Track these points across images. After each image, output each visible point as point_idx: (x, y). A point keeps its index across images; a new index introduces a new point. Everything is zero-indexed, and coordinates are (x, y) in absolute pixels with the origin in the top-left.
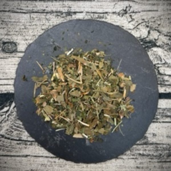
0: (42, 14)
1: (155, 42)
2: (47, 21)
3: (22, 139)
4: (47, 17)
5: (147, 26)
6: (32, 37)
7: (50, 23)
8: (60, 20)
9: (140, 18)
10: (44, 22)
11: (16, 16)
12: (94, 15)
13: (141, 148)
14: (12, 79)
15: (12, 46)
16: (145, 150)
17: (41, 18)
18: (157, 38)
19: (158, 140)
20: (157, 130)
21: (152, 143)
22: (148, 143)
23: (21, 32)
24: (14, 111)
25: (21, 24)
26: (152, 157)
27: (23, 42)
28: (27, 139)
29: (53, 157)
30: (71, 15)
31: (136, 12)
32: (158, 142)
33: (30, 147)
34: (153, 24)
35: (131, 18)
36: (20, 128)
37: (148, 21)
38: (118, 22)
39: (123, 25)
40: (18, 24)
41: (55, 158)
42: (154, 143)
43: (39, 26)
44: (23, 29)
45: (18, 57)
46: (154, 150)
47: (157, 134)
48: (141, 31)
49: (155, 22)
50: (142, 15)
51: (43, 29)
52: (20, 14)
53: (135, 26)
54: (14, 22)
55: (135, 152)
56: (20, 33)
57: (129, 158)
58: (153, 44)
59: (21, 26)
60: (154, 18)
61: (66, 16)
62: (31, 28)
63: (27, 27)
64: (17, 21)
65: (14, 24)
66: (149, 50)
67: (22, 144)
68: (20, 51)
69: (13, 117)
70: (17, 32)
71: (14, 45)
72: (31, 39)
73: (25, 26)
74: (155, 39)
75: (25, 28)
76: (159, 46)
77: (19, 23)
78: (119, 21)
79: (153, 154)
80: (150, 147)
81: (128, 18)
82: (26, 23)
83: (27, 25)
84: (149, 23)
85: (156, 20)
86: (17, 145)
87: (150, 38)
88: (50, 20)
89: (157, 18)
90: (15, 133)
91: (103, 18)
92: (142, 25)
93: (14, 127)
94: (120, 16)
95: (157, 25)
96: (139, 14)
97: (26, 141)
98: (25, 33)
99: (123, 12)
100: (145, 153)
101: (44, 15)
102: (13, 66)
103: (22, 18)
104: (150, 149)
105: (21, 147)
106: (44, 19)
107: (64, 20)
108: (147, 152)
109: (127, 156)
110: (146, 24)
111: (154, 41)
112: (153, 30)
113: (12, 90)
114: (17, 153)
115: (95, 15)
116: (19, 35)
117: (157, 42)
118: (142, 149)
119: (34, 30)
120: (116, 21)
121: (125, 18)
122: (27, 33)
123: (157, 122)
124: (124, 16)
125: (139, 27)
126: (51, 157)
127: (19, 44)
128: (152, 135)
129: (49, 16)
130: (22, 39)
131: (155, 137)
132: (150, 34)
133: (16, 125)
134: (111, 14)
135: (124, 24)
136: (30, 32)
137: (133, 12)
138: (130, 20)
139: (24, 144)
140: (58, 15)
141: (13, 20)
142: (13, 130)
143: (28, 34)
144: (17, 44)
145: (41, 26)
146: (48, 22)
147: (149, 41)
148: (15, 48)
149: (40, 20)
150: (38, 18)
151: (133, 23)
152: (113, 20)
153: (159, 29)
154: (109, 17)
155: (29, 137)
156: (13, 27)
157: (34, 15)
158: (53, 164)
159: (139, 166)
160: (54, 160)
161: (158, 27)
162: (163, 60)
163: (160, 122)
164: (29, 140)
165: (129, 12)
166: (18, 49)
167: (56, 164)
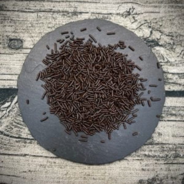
0: (49, 13)
1: (158, 42)
2: (53, 20)
3: (22, 137)
4: (54, 16)
5: (150, 27)
6: (38, 34)
7: (56, 22)
8: (66, 19)
9: (143, 19)
10: (51, 20)
11: (24, 15)
12: (98, 16)
13: (146, 148)
14: (16, 74)
15: (19, 43)
16: (151, 151)
17: (48, 16)
18: (159, 38)
19: (164, 140)
20: (162, 129)
21: (158, 142)
22: (154, 143)
23: (28, 29)
24: (15, 107)
25: (29, 23)
26: (158, 158)
27: (29, 39)
28: (26, 137)
29: (53, 158)
30: (77, 15)
31: (139, 14)
32: (164, 142)
33: (29, 146)
34: (155, 25)
35: (135, 20)
36: (21, 125)
37: (151, 22)
38: (121, 23)
39: (127, 26)
40: (25, 22)
41: (55, 158)
42: (160, 143)
43: (46, 24)
44: (30, 27)
45: (24, 53)
46: (160, 150)
47: (162, 134)
48: (143, 31)
49: (156, 23)
50: (145, 17)
51: (49, 27)
52: (29, 13)
53: (138, 27)
54: (22, 21)
55: (140, 153)
56: (27, 31)
57: (133, 160)
58: (156, 43)
59: (28, 24)
60: (156, 19)
61: (72, 16)
62: (38, 26)
63: (35, 25)
64: (25, 20)
65: (22, 23)
66: (152, 49)
67: (21, 143)
68: (26, 47)
69: (14, 113)
70: (24, 30)
71: (20, 42)
72: (37, 37)
73: (32, 24)
74: (157, 39)
75: (32, 26)
76: (161, 46)
77: (27, 22)
78: (123, 22)
79: (159, 156)
80: (156, 148)
81: (131, 19)
82: (33, 21)
83: (34, 24)
84: (151, 24)
85: (158, 21)
86: (16, 143)
87: (152, 38)
88: (56, 19)
89: (159, 19)
90: (15, 130)
91: (107, 18)
92: (144, 26)
93: (14, 124)
94: (123, 17)
95: (159, 26)
96: (142, 15)
97: (26, 139)
98: (32, 31)
99: (127, 14)
100: (150, 154)
101: (51, 14)
102: (18, 62)
103: (30, 16)
104: (156, 150)
105: (19, 145)
106: (51, 18)
107: (70, 20)
108: (153, 152)
109: (132, 156)
110: (148, 25)
111: (157, 40)
112: (155, 30)
113: (15, 86)
114: (15, 152)
115: (100, 16)
116: (26, 32)
117: (159, 42)
118: (148, 149)
119: (40, 28)
120: (120, 21)
121: (128, 19)
122: (33, 30)
123: (162, 121)
124: (127, 18)
125: (142, 27)
126: (51, 158)
127: (25, 41)
128: (158, 134)
129: (55, 15)
130: (28, 36)
131: (160, 136)
132: (153, 34)
133: (16, 121)
134: (115, 15)
135: (127, 24)
136: (37, 29)
137: (136, 14)
138: (133, 21)
139: (23, 142)
140: (64, 15)
141: (22, 19)
142: (13, 127)
143: (34, 32)
144: (23, 41)
145: (47, 24)
146: (55, 21)
147: (152, 40)
148: (21, 45)
149: (46, 18)
150: (45, 17)
151: (136, 23)
152: (117, 21)
153: (160, 29)
154: (113, 18)
155: (29, 134)
156: (21, 25)
157: (41, 14)
158: (53, 164)
159: (144, 168)
160: (54, 160)
161: (159, 28)
162: (165, 59)
163: (165, 121)
164: (29, 138)
165: (132, 13)
166: (24, 46)
167: (56, 164)
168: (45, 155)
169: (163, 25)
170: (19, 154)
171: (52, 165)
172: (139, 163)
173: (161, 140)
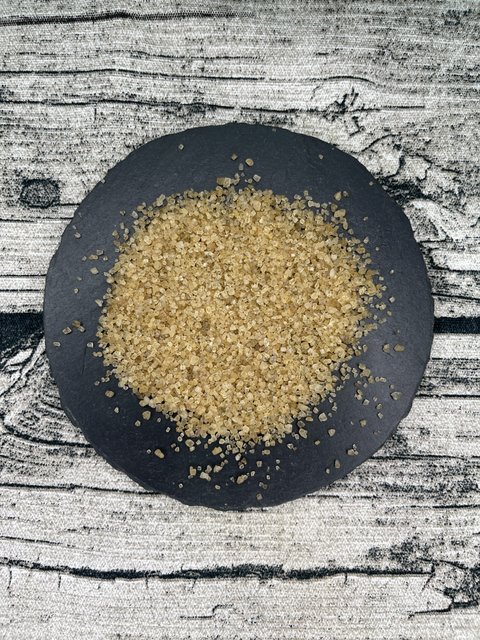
0: (127, 106)
1: (419, 187)
2: (139, 126)
3: (64, 440)
4: (141, 115)
5: (398, 147)
6: (99, 165)
7: (147, 131)
8: (174, 122)
9: (380, 126)
10: (132, 126)
11: (61, 114)
12: (260, 116)
13: (388, 468)
14: (42, 275)
15: (48, 190)
16: (401, 474)
17: (125, 116)
18: (422, 176)
19: (434, 446)
20: (430, 418)
21: (418, 453)
22: (408, 455)
23: (71, 153)
24: (44, 361)
25: (73, 134)
26: (420, 494)
27: (76, 179)
28: (74, 441)
29: (146, 493)
30: (204, 112)
31: (370, 110)
32: (435, 452)
33: (83, 462)
34: (411, 141)
35: (357, 125)
36: (59, 409)
37: (400, 133)
38: (321, 133)
40: (65, 133)
41: (152, 494)
42: (425, 454)
44: (77, 145)
45: (62, 219)
46: (425, 474)
47: (431, 430)
48: (381, 157)
49: (416, 135)
51: (128, 147)
52: (73, 108)
53: (367, 145)
54: (56, 129)
55: (373, 480)
56: (70, 156)
57: (355, 497)
58: (414, 191)
59: (73, 137)
60: (414, 125)
61: (190, 114)
62: (97, 143)
63: (88, 139)
64: (63, 126)
65: (57, 134)
66: (405, 206)
67: (60, 455)
68: (65, 202)
69: (40, 377)
70: (61, 154)
71: (52, 187)
72: (94, 172)
73: (82, 139)
74: (418, 179)
75: (82, 143)
76: (428, 197)
77: (69, 133)
78: (326, 132)
80: (415, 467)
81: (348, 124)
82: (84, 130)
83: (87, 136)
85: (420, 130)
86: (47, 456)
87: (405, 176)
88: (147, 123)
89: (423, 126)
90: (45, 423)
91: (285, 123)
92: (383, 144)
93: (45, 407)
94: (327, 120)
95: (422, 144)
96: (378, 115)
97: (73, 445)
98: (82, 157)
99: (337, 110)
100: (399, 483)
102: (48, 241)
103: (76, 117)
104: (413, 472)
105: (57, 461)
106: (132, 120)
108: (406, 479)
109: (351, 490)
110: (393, 142)
111: (416, 183)
112: (412, 156)
114: (46, 479)
115: (264, 116)
116: (68, 160)
117: (424, 187)
118: (393, 471)
119: (104, 147)
120: (319, 131)
121: (340, 124)
122: (85, 155)
123: (432, 396)
124: (337, 120)
125: (378, 147)
126: (140, 493)
127: (64, 184)
128: (419, 432)
129: (144, 111)
130: (73, 171)
131: (425, 437)
132: (406, 167)
133: (48, 399)
134: (304, 115)
135: (337, 138)
136: (94, 152)
137: (363, 110)
138: (353, 129)
139: (66, 454)
140: (169, 112)
141: (54, 125)
142: (39, 415)
143: (89, 159)
144: (60, 185)
145: (122, 137)
146: (143, 128)
147: (403, 182)
148: (54, 195)
149: (120, 120)
151: (361, 137)
152: (311, 130)
153: (427, 153)
154: (299, 122)
156: (53, 141)
157: (106, 109)
158: (145, 511)
159: (383, 518)
160: (148, 500)
161: (424, 149)
162: (440, 232)
163: (437, 396)
164: (81, 442)
165: (351, 109)
166: (61, 199)
167: (154, 511)
168: (124, 488)
169: (435, 140)
170: (56, 485)
171: (143, 512)
172: (369, 506)
173: (427, 447)
